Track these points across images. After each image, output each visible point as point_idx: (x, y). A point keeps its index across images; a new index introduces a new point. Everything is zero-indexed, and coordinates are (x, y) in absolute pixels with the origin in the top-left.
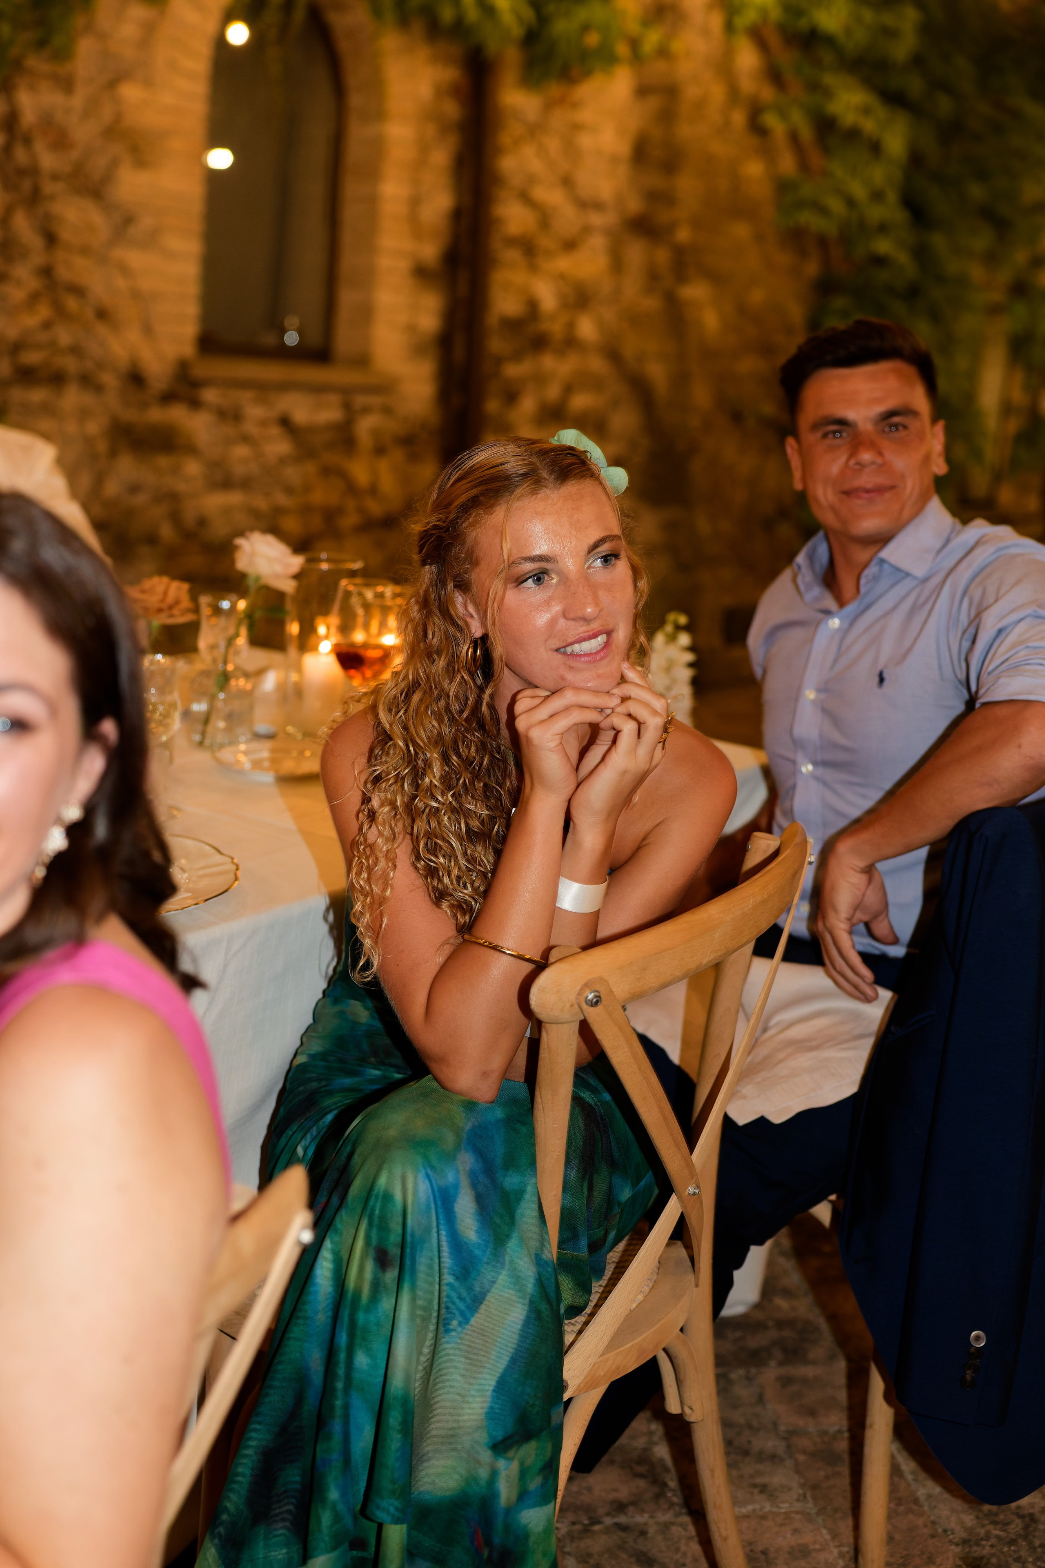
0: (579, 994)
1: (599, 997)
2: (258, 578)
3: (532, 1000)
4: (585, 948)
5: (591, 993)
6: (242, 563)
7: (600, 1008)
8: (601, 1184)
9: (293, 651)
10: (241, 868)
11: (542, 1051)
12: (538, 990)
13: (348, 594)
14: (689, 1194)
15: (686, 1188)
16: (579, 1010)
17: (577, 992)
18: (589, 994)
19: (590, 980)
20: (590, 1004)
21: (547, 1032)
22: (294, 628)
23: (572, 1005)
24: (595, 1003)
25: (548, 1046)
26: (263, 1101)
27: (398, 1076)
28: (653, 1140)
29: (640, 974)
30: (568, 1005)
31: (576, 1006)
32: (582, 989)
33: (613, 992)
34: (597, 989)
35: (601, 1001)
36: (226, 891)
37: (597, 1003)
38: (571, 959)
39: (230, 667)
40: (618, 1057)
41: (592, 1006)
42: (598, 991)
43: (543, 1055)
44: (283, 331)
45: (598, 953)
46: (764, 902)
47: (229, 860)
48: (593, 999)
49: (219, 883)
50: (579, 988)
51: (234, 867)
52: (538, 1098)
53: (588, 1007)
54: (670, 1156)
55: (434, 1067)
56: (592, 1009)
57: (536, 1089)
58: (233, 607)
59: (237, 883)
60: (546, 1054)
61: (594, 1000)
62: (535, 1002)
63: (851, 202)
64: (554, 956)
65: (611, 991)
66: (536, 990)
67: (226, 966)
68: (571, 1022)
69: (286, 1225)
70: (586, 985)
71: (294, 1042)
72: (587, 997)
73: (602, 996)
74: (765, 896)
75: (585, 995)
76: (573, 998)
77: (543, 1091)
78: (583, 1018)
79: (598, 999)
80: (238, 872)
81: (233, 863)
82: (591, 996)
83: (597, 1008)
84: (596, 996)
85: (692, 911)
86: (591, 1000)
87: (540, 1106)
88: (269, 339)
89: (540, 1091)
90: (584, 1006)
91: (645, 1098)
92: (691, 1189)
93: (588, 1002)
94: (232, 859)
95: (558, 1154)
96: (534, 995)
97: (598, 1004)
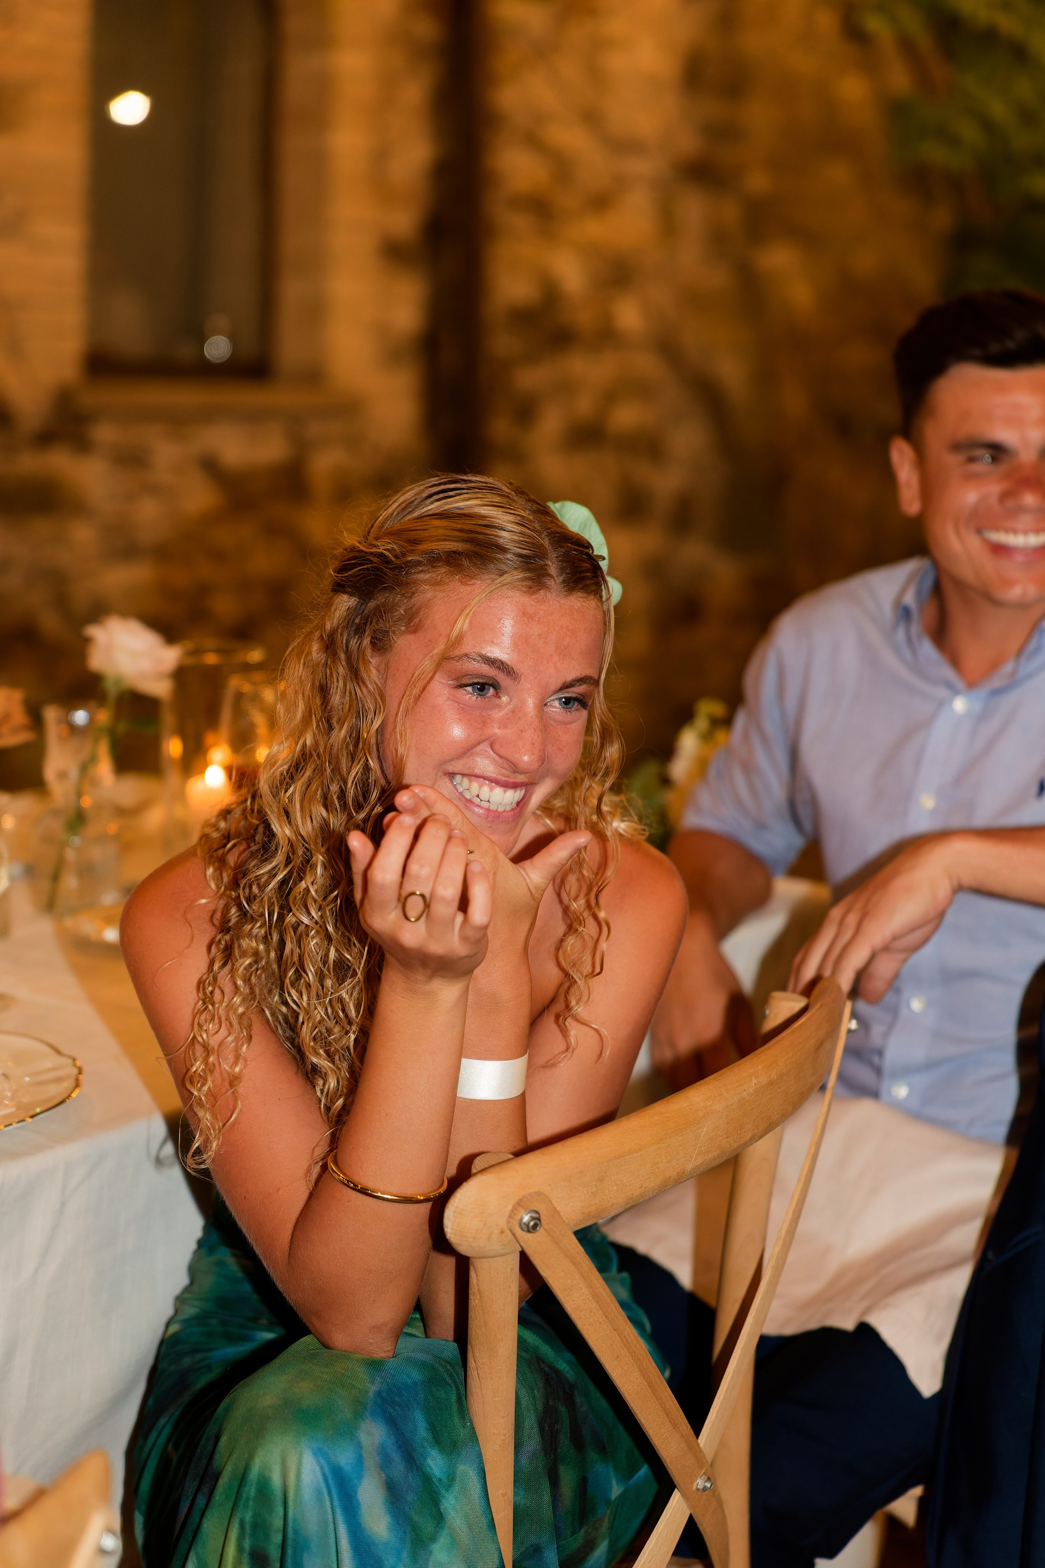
0: (510, 1217)
1: (539, 1219)
2: (118, 681)
3: (447, 1228)
4: (518, 1154)
5: (526, 1214)
6: (97, 661)
7: (541, 1232)
8: (568, 1478)
9: (173, 777)
10: (85, 1071)
11: (471, 1297)
12: (454, 1212)
13: (239, 696)
14: (698, 1490)
15: (692, 1483)
16: (513, 1237)
17: (508, 1214)
18: (524, 1216)
19: (524, 1197)
20: (526, 1229)
21: (476, 1272)
22: (174, 747)
23: (502, 1232)
24: (533, 1227)
25: (479, 1291)
26: (128, 1391)
27: (269, 1336)
28: (636, 1415)
29: (596, 1186)
30: (496, 1232)
31: (508, 1232)
32: (514, 1209)
33: (558, 1212)
34: (535, 1209)
35: (541, 1225)
36: (63, 1102)
37: (535, 1226)
38: (497, 1168)
39: (87, 802)
40: (574, 1300)
41: (529, 1231)
42: (537, 1212)
43: (473, 1303)
44: (201, 339)
45: (533, 1160)
46: (771, 1083)
47: (70, 1061)
48: (529, 1223)
49: (55, 1091)
50: (510, 1207)
51: (75, 1071)
52: (471, 1363)
53: (524, 1233)
54: (664, 1437)
55: (314, 1323)
56: (529, 1236)
57: (468, 1350)
58: (91, 721)
59: (77, 1091)
60: (477, 1301)
61: (532, 1223)
62: (452, 1229)
63: (988, 126)
64: (478, 1164)
65: (555, 1211)
66: (452, 1213)
67: (63, 1205)
68: (503, 1255)
69: (81, 1528)
70: (520, 1204)
71: (167, 1310)
72: (521, 1220)
73: (542, 1219)
74: (774, 1076)
75: (518, 1217)
76: (503, 1222)
77: (476, 1351)
78: (521, 1250)
79: (538, 1222)
80: (81, 1077)
81: (75, 1065)
82: (526, 1218)
83: (537, 1234)
84: (533, 1218)
85: (666, 1099)
86: (527, 1223)
87: (475, 1374)
88: (185, 352)
89: (473, 1352)
90: (519, 1232)
91: (618, 1357)
92: (700, 1483)
93: (523, 1226)
94: (74, 1060)
95: (503, 1438)
96: (448, 1218)
97: (538, 1228)
